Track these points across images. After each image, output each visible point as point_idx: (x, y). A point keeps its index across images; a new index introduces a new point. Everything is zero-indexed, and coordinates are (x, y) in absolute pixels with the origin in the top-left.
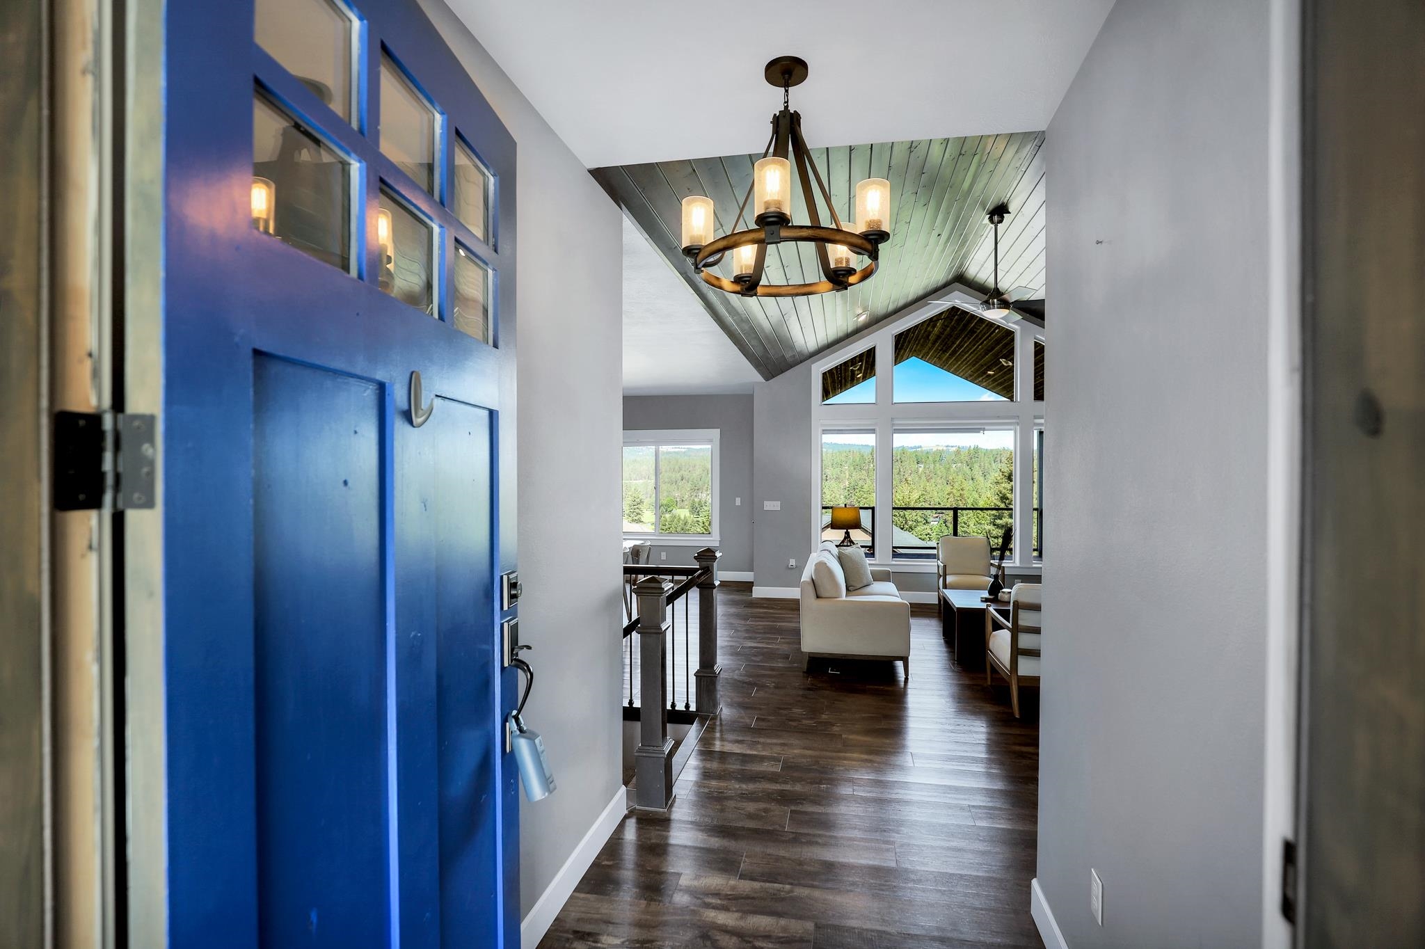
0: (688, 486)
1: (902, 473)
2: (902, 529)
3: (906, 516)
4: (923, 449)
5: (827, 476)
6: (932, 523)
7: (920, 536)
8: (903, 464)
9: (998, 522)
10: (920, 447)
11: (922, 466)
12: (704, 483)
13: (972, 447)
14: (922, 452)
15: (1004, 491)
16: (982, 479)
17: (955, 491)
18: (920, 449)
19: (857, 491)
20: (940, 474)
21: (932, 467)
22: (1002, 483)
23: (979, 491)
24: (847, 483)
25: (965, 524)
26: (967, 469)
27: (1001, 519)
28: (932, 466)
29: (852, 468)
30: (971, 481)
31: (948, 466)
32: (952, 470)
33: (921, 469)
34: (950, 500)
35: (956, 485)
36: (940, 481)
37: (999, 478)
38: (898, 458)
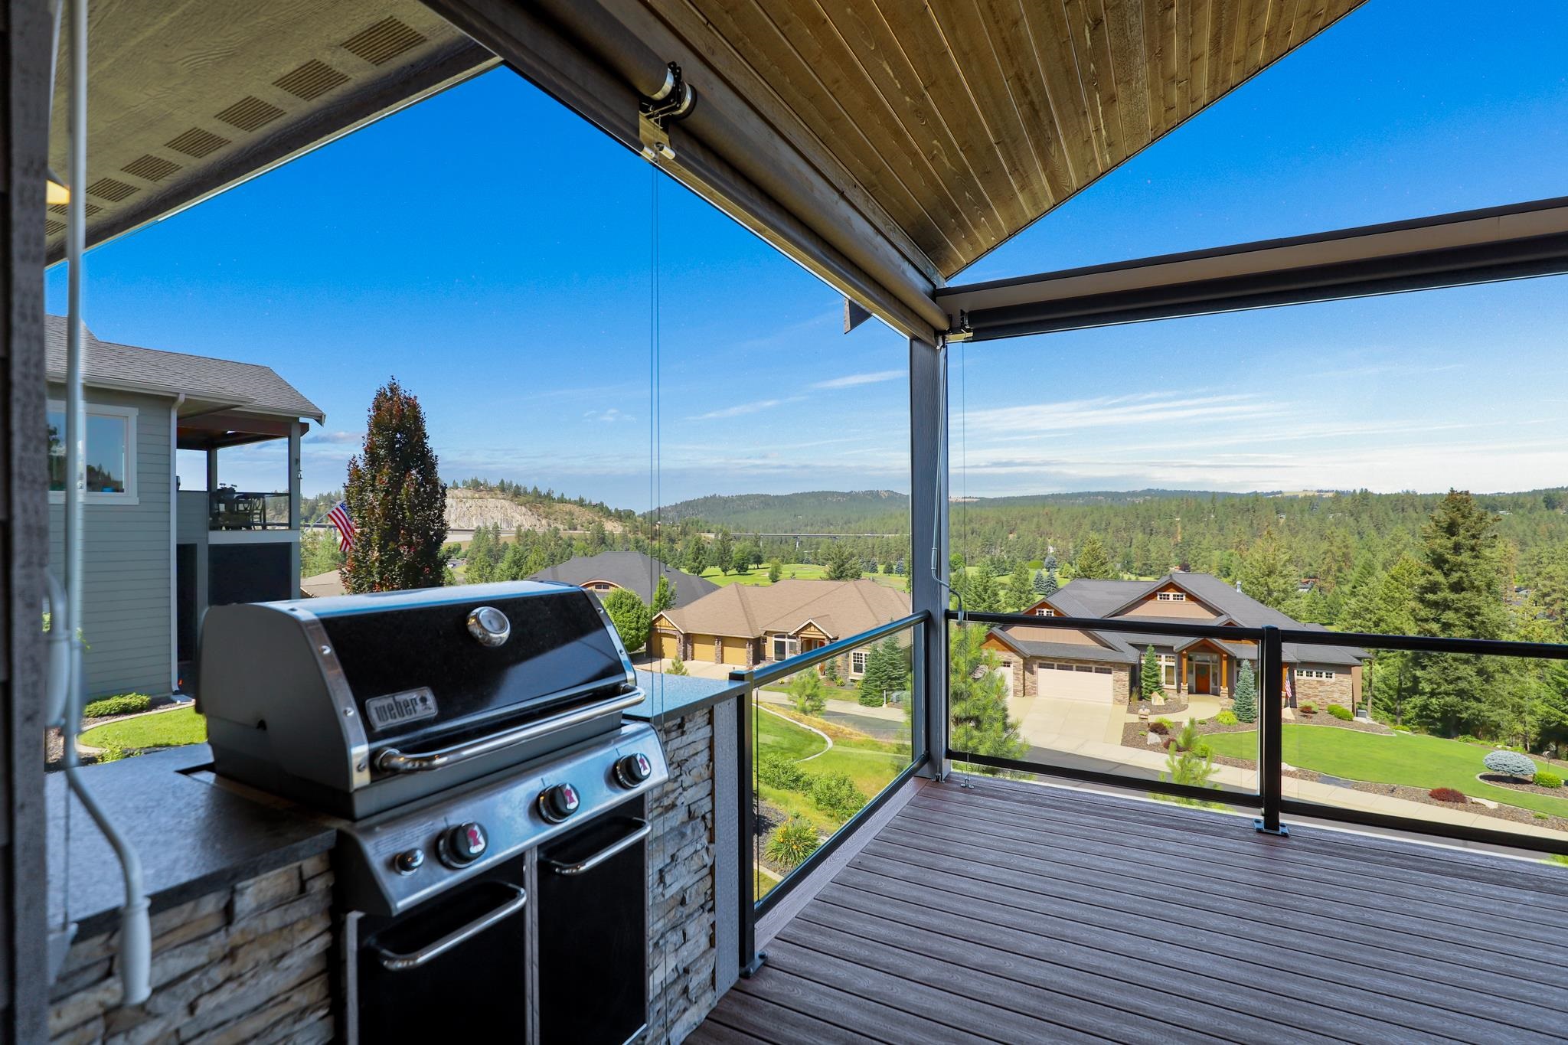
0: (979, 541)
1: (1255, 526)
2: (1262, 602)
3: (1270, 584)
4: (1286, 495)
5: (1152, 530)
6: (1301, 590)
7: (1290, 613)
8: (1257, 514)
9: (1429, 596)
10: (1281, 492)
11: (1284, 516)
12: (998, 538)
13: (1358, 492)
14: (1283, 498)
15: (1439, 550)
16: (1373, 533)
17: (1334, 549)
18: (1280, 496)
19: (1193, 547)
20: (1310, 527)
21: (1299, 519)
22: (1436, 538)
23: (1372, 549)
24: (1179, 538)
25: (1366, 597)
26: (1351, 521)
27: (1435, 593)
28: (1298, 517)
29: (1186, 519)
30: (1356, 536)
31: (1321, 517)
32: (1328, 522)
33: (1282, 521)
34: (1327, 560)
35: (1338, 541)
36: (1311, 536)
37: (1429, 530)
38: (1250, 506)
